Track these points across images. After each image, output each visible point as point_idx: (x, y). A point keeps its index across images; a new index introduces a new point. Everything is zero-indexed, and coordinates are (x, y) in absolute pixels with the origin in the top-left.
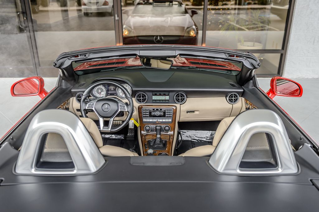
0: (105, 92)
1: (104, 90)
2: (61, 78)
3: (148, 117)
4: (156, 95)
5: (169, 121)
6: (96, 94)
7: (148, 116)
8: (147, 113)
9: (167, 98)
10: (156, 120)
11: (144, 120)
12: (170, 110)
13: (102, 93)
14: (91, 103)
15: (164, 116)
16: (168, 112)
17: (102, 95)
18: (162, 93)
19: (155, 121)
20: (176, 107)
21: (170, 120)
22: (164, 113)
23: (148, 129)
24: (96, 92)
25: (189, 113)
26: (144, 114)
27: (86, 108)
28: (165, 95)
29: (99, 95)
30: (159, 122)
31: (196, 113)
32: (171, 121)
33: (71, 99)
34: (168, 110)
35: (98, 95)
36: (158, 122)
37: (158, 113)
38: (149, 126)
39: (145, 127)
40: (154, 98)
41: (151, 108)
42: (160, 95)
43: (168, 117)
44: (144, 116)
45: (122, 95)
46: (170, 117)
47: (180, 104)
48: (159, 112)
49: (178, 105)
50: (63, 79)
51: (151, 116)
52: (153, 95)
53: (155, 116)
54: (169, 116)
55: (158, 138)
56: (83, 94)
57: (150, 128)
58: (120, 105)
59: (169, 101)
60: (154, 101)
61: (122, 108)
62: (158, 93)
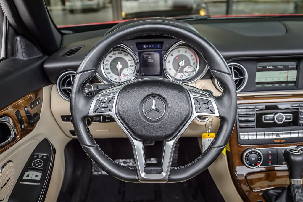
0: (133, 68)
1: (129, 63)
2: (11, 30)
3: (252, 127)
4: (264, 69)
6: (109, 76)
7: (254, 124)
8: (250, 119)
10: (274, 137)
11: (242, 137)
13: (125, 71)
14: (106, 95)
15: (295, 122)
17: (126, 76)
18: (280, 64)
22: (296, 114)
23: (253, 159)
24: (110, 71)
26: (241, 122)
27: (91, 113)
28: (287, 69)
29: (117, 77)
33: (45, 90)
35: (115, 77)
36: (278, 141)
38: (256, 152)
39: (247, 156)
40: (261, 77)
41: (261, 103)
42: (275, 69)
44: (241, 127)
45: (175, 75)
48: (283, 113)
50: (17, 33)
51: (260, 124)
52: (258, 70)
53: (273, 125)
55: (299, 188)
56: (80, 70)
57: (260, 156)
58: (195, 98)
59: (295, 85)
60: (260, 86)
61: (204, 106)
62: (270, 65)
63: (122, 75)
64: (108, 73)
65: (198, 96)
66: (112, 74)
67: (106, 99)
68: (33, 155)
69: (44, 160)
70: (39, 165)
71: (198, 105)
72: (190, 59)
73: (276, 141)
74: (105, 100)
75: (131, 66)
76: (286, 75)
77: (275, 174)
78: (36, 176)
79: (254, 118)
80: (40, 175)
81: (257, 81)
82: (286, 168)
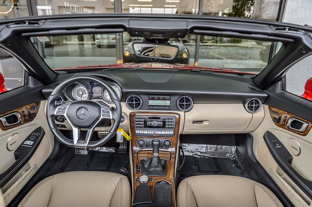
2: (27, 74)
3: (142, 127)
4: (153, 99)
5: (170, 133)
6: (76, 97)
7: (143, 126)
8: (141, 123)
9: (168, 103)
10: (153, 133)
11: (136, 132)
12: (172, 119)
13: (84, 96)
14: (63, 106)
15: (163, 126)
16: (169, 122)
17: (84, 98)
18: (161, 97)
19: (151, 133)
20: (179, 115)
21: (171, 132)
22: (164, 122)
23: (141, 143)
24: (76, 95)
25: (195, 124)
26: (136, 124)
27: (55, 114)
28: (164, 99)
29: (80, 98)
30: (157, 134)
31: (205, 123)
32: (172, 133)
33: (42, 102)
34: (169, 119)
35: (79, 98)
36: (155, 135)
37: (155, 123)
38: (143, 140)
39: (138, 142)
40: (151, 102)
41: (147, 116)
42: (159, 99)
43: (169, 128)
44: (136, 127)
46: (171, 128)
47: (185, 112)
48: (157, 121)
49: (182, 113)
50: (29, 75)
51: (146, 126)
52: (150, 99)
53: (151, 127)
54: (170, 126)
55: (155, 158)
57: (145, 142)
58: (102, 110)
59: (169, 108)
60: (151, 107)
61: (106, 114)
62: (156, 97)
63: (83, 97)
64: (76, 96)
65: (104, 109)
66: (77, 96)
68: (31, 133)
69: (36, 136)
70: (33, 138)
71: (103, 113)
73: (154, 135)
74: (62, 109)
75: (87, 93)
76: (164, 102)
78: (30, 143)
79: (143, 123)
80: (32, 143)
81: (150, 104)
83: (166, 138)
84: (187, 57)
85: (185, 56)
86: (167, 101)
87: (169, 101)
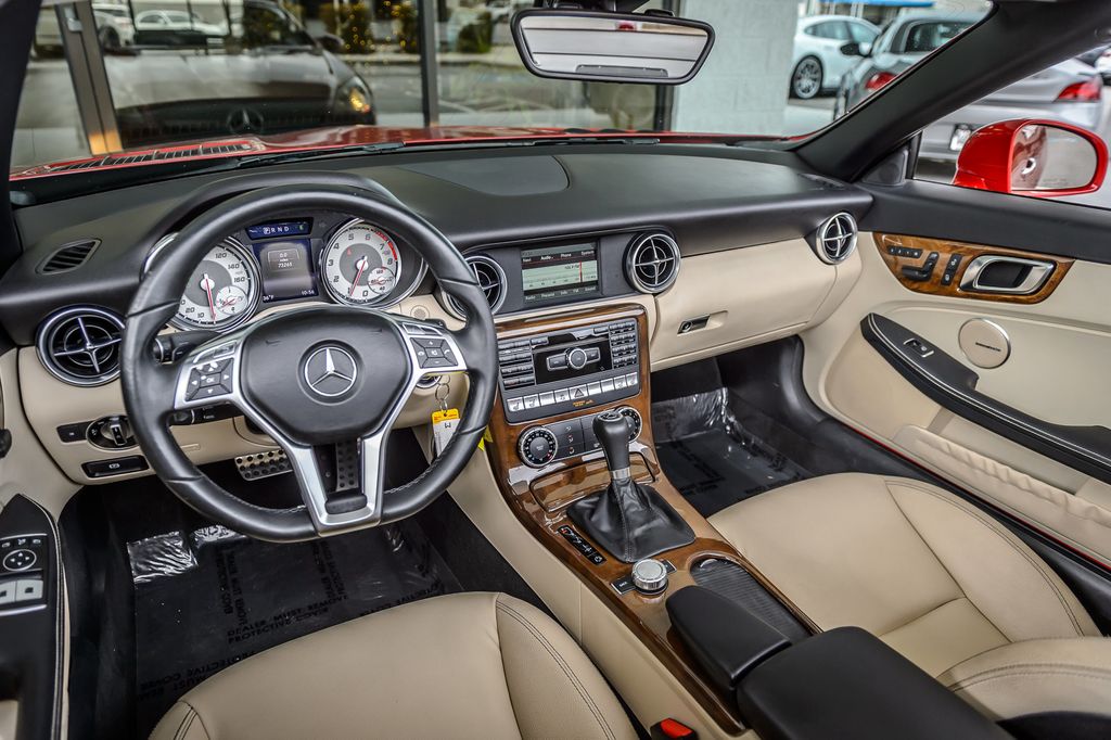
0: (244, 285)
1: (233, 273)
3: (530, 383)
4: (536, 263)
5: (629, 384)
6: (183, 309)
7: (532, 377)
8: (523, 367)
9: (589, 270)
10: (573, 397)
11: (512, 408)
12: (626, 329)
13: (223, 294)
14: (209, 357)
15: (603, 364)
16: (619, 342)
17: (224, 304)
18: (564, 250)
19: (567, 398)
20: (642, 307)
21: (632, 381)
22: (604, 346)
23: (540, 448)
25: (687, 333)
26: (506, 376)
27: (181, 401)
28: (578, 258)
29: (204, 310)
30: (589, 397)
31: (713, 324)
32: (636, 382)
34: (618, 331)
35: (200, 309)
36: (581, 403)
37: (578, 356)
38: (542, 434)
39: (527, 444)
40: (533, 278)
41: (538, 333)
42: (557, 260)
43: (621, 364)
44: (509, 387)
45: (351, 291)
46: (630, 362)
47: (655, 295)
48: (583, 347)
49: (647, 301)
51: (545, 376)
52: (526, 266)
53: (567, 373)
54: (625, 358)
55: (626, 485)
56: (137, 306)
57: (552, 439)
58: (413, 340)
59: (597, 290)
60: (532, 297)
61: (434, 353)
62: (545, 253)
63: (218, 304)
65: (420, 335)
66: (190, 304)
67: (215, 366)
70: (25, 563)
71: (422, 353)
72: (380, 252)
73: (577, 404)
74: (211, 370)
75: (237, 280)
76: (578, 271)
77: (584, 468)
78: (29, 590)
79: (531, 365)
80: (37, 585)
81: (526, 287)
82: (601, 454)
83: (617, 404)
84: (368, 107)
85: (358, 104)
86: (585, 264)
87: (594, 263)
